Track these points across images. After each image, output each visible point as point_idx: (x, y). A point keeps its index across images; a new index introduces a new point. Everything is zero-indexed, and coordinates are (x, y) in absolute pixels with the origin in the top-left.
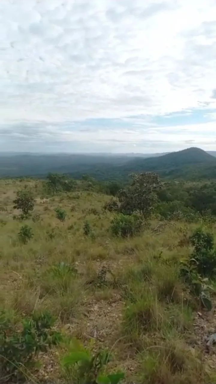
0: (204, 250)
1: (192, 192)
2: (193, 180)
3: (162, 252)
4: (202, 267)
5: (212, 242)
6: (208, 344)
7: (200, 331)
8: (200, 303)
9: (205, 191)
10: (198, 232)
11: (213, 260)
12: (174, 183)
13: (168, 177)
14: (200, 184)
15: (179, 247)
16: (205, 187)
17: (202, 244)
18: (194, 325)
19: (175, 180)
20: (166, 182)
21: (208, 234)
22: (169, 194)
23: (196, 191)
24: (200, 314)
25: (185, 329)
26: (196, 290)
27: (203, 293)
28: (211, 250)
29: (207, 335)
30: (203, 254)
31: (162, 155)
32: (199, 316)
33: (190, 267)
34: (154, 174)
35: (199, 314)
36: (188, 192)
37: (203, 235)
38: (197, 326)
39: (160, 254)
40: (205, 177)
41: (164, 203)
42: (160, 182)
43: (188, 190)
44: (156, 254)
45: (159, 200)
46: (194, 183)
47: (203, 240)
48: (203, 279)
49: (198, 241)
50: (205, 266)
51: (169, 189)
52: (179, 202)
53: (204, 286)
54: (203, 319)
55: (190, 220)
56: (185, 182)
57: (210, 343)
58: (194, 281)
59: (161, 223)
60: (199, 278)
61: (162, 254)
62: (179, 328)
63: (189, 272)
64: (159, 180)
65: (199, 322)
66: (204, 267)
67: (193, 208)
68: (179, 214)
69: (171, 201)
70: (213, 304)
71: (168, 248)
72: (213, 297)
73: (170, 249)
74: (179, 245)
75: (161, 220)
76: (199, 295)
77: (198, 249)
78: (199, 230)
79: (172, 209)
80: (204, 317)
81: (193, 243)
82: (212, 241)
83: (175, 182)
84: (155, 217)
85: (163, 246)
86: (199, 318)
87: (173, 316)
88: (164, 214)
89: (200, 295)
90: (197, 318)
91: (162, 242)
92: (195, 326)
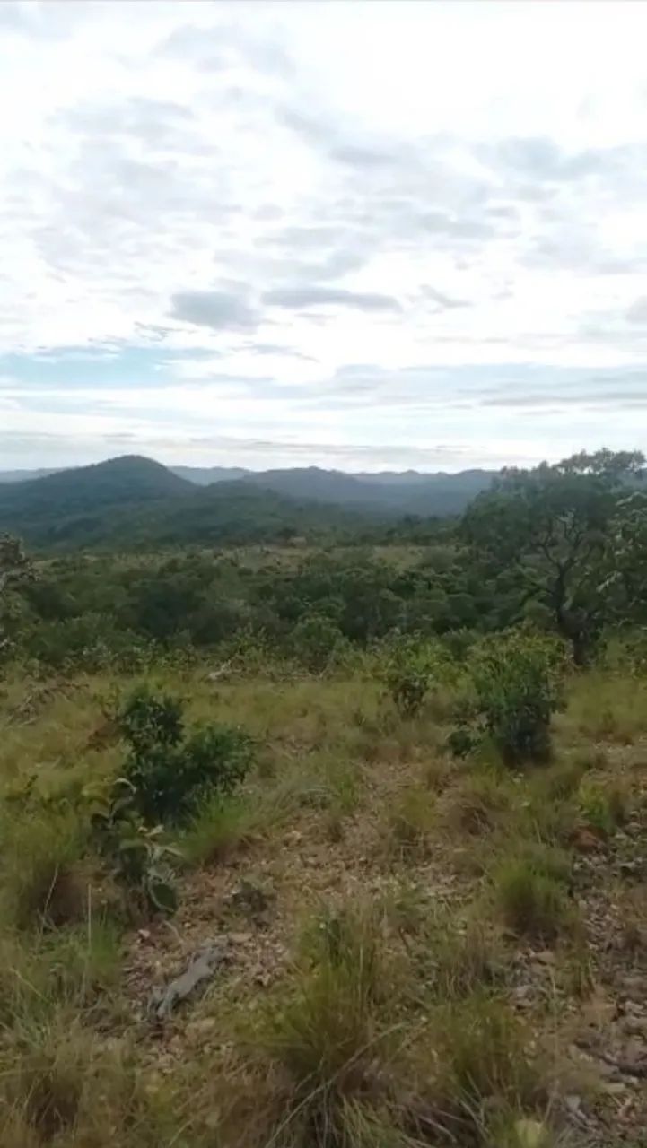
0: (156, 747)
1: (135, 584)
2: (140, 549)
3: (34, 778)
4: (154, 797)
5: (179, 722)
6: (161, 1011)
7: (141, 983)
8: (145, 903)
9: (172, 580)
10: (139, 700)
11: (181, 772)
12: (83, 560)
13: (62, 544)
14: (160, 562)
15: (92, 752)
16: (172, 567)
17: (153, 732)
18: (127, 969)
19: (86, 550)
20: (57, 560)
21: (168, 702)
22: (68, 597)
23: (148, 581)
24: (146, 933)
25: (98, 991)
26: (133, 868)
27: (152, 872)
28: (178, 743)
29: (160, 988)
30: (156, 758)
31: (36, 477)
32: (143, 940)
33: (112, 805)
34: (7, 537)
35: (141, 936)
36: (127, 586)
37: (153, 704)
38: (135, 971)
39: (29, 785)
40: (170, 539)
41: (53, 624)
42: (27, 560)
43: (126, 579)
44: (18, 785)
45: (37, 617)
46: (142, 558)
47: (154, 719)
48: (149, 831)
49: (141, 724)
50: (161, 793)
51: (67, 581)
52: (98, 616)
53: (153, 850)
54: (153, 945)
55: (130, 667)
56: (116, 557)
57: (166, 1009)
58: (125, 844)
59: (41, 687)
60: (142, 832)
61: (35, 785)
62: (77, 996)
63: (111, 821)
64: (23, 554)
65: (141, 958)
66: (157, 795)
67: (144, 631)
68: (100, 652)
69: (75, 616)
70: (181, 894)
71: (58, 760)
72: (182, 875)
73: (66, 764)
74: (90, 746)
75: (42, 679)
76: (140, 882)
77: (140, 748)
78: (142, 692)
79: (79, 641)
80: (154, 939)
81: (129, 734)
82: (178, 718)
83: (87, 557)
84: (25, 671)
85: (42, 758)
86: (143, 945)
87: (58, 965)
88: (52, 660)
89: (143, 879)
90: (135, 947)
91: (41, 746)
92: (129, 972)
